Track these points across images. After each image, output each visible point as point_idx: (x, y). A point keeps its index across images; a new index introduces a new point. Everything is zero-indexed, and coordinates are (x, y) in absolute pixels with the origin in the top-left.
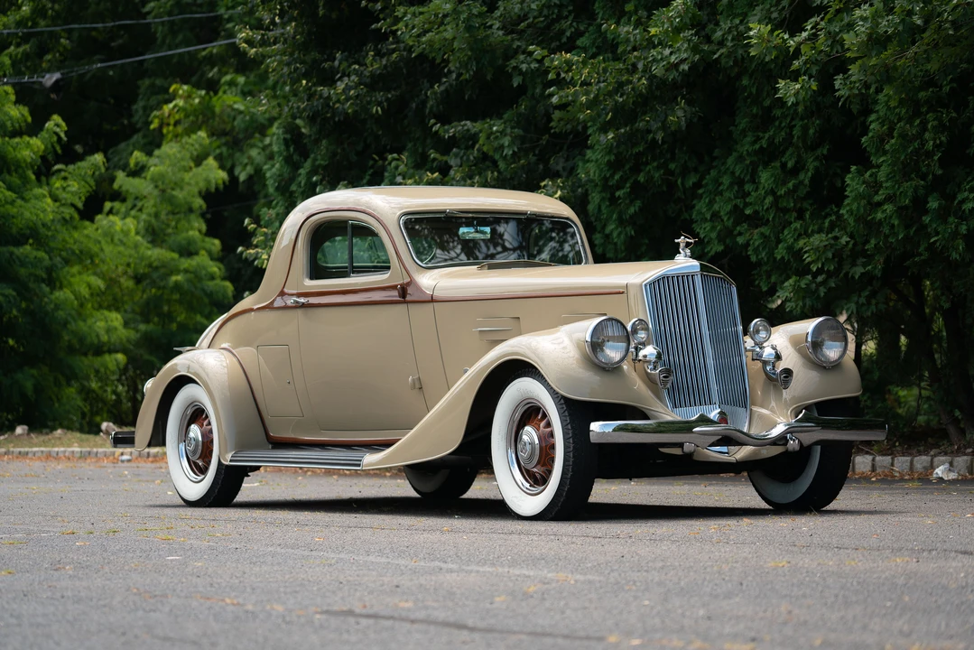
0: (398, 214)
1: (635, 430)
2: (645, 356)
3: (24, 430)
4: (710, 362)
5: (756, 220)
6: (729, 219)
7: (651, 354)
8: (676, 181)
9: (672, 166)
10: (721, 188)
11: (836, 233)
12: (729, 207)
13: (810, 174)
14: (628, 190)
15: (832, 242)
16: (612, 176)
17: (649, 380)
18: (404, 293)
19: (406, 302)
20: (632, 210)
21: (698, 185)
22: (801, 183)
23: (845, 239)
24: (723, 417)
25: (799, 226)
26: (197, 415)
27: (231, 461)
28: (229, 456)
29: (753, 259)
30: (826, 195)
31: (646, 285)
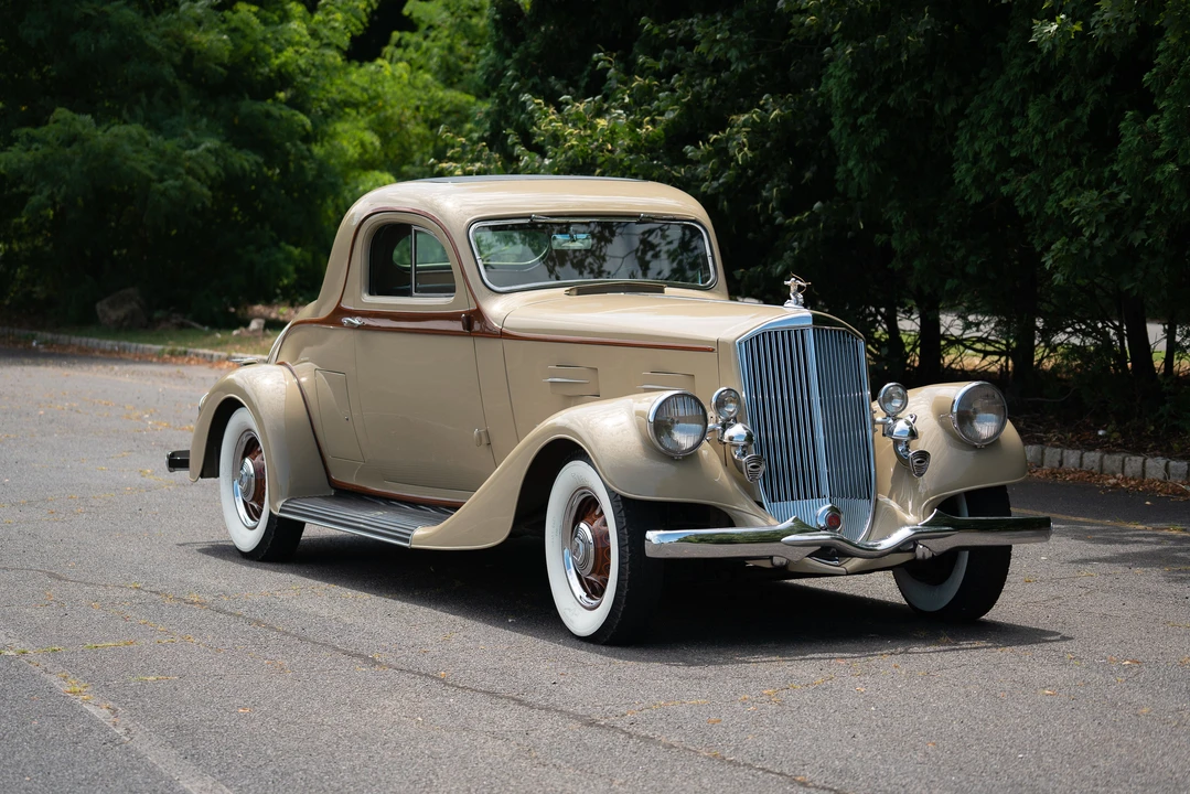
0: (469, 220)
2: (731, 438)
3: (259, 324)
4: (820, 436)
5: (1024, 164)
6: (991, 161)
7: (740, 436)
8: (934, 105)
9: (927, 87)
10: (983, 122)
11: (1114, 188)
12: (990, 148)
13: (1088, 110)
14: (874, 116)
15: (1107, 201)
16: (856, 96)
17: (735, 468)
19: (469, 335)
20: (877, 141)
21: (959, 113)
22: (1078, 120)
23: (1123, 197)
24: (833, 520)
25: (1071, 176)
26: (251, 447)
27: (281, 511)
28: (279, 505)
29: (1022, 212)
30: (1103, 138)
31: (739, 343)
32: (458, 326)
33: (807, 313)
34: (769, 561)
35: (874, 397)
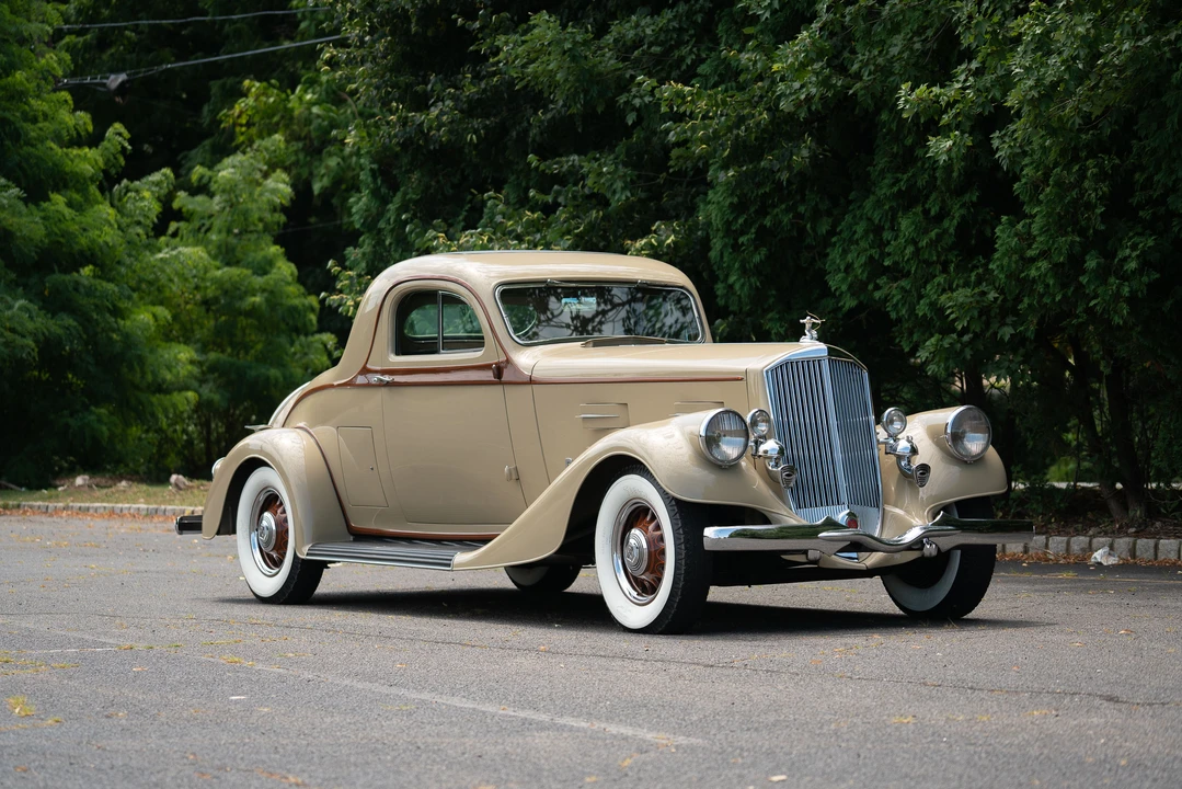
0: (494, 284)
1: (754, 535)
2: (766, 452)
3: (85, 480)
4: (838, 456)
5: (896, 273)
6: (863, 271)
7: (774, 449)
8: (806, 226)
9: (802, 209)
10: (856, 236)
11: (984, 287)
12: (863, 259)
13: (955, 222)
14: (753, 236)
15: (978, 298)
16: (736, 219)
17: (770, 478)
18: (500, 373)
19: (501, 383)
20: (757, 259)
21: (832, 232)
22: (945, 231)
23: (992, 295)
24: (853, 520)
25: (942, 281)
26: (270, 501)
27: (308, 554)
28: (306, 549)
29: (893, 315)
30: (973, 246)
31: (767, 372)
32: (488, 375)
33: (823, 346)
34: (804, 556)
35: (878, 421)
